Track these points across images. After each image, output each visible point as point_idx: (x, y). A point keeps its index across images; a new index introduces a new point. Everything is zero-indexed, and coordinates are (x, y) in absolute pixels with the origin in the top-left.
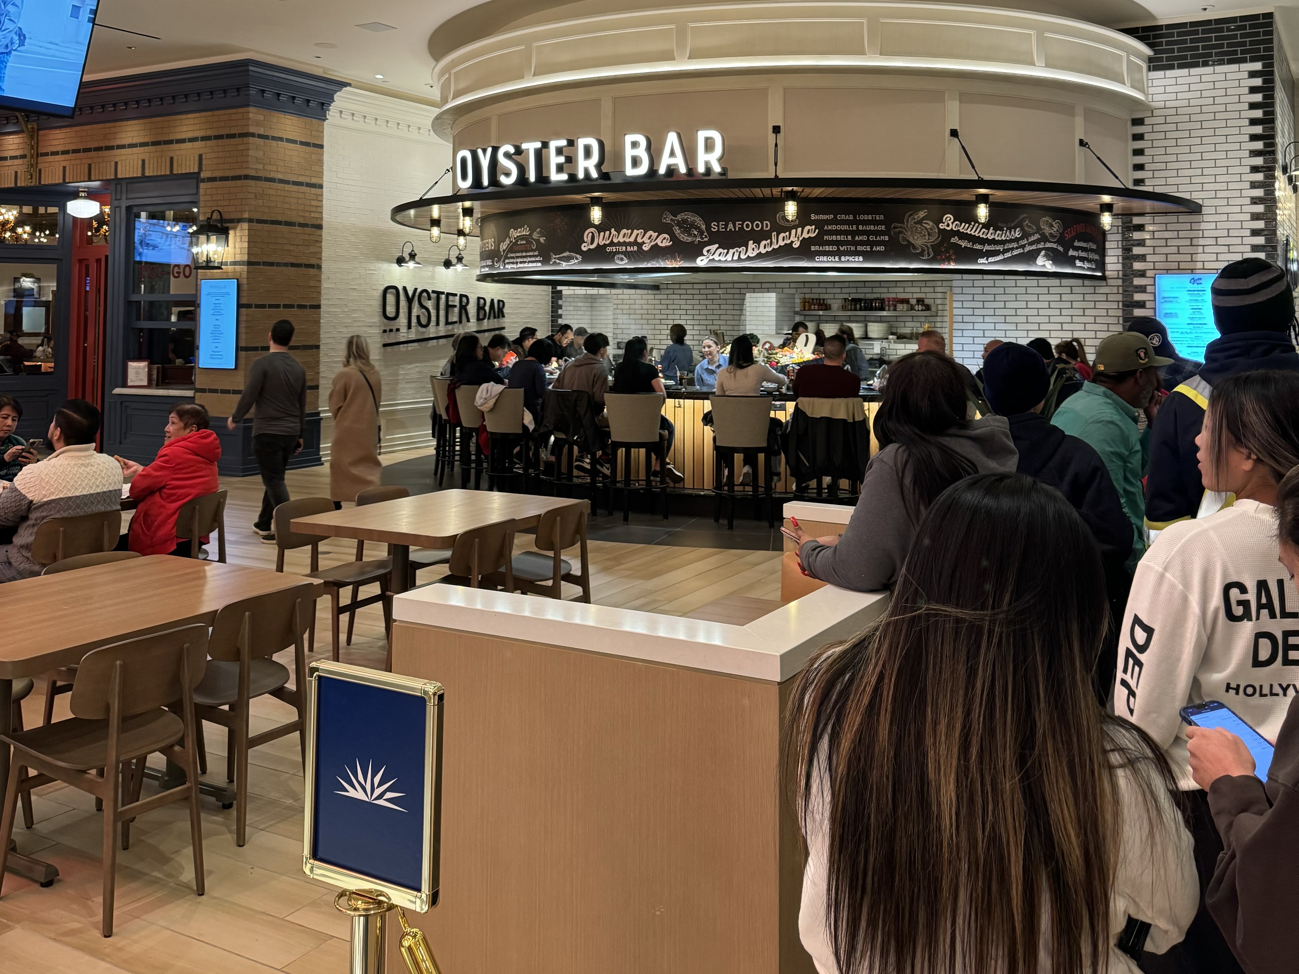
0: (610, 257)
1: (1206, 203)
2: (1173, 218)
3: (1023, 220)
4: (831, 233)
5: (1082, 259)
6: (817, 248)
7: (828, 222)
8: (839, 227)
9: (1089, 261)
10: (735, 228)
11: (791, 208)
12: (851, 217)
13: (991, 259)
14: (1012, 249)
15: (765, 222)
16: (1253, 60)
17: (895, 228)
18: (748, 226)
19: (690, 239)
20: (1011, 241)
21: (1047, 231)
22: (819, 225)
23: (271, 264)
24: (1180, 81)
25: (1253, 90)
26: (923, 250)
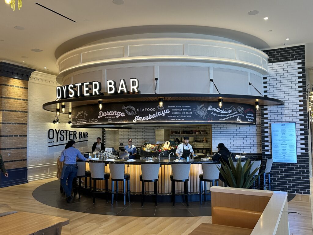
0: (106, 120)
1: (286, 102)
2: (276, 107)
3: (233, 107)
4: (174, 111)
5: (250, 119)
6: (170, 116)
7: (174, 108)
8: (177, 110)
9: (252, 119)
10: (145, 110)
11: (161, 104)
12: (180, 107)
13: (223, 119)
14: (230, 116)
15: (154, 109)
16: (299, 59)
17: (194, 110)
18: (149, 110)
19: (131, 114)
20: (229, 114)
21: (240, 110)
22: (170, 109)
23: (10, 123)
24: (277, 66)
25: (299, 68)
26: (203, 117)
